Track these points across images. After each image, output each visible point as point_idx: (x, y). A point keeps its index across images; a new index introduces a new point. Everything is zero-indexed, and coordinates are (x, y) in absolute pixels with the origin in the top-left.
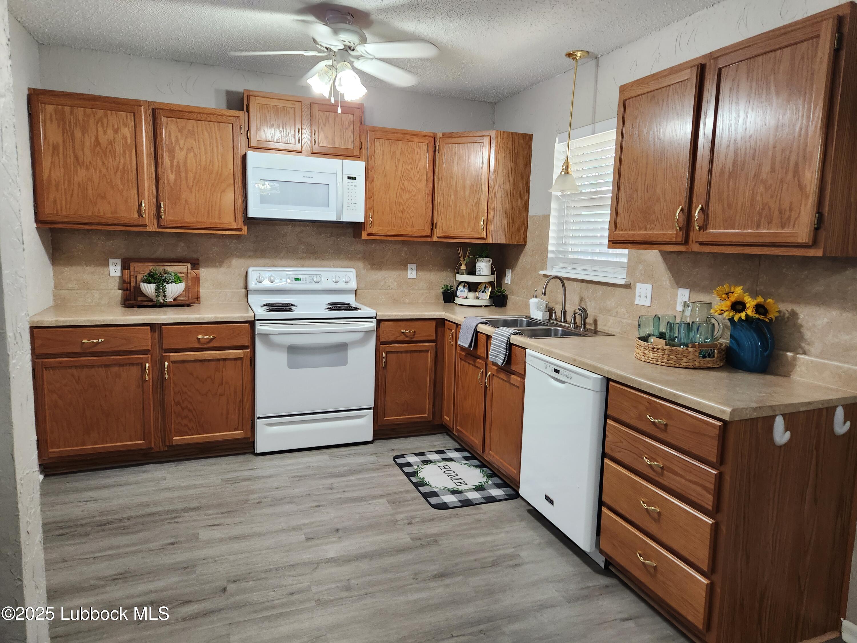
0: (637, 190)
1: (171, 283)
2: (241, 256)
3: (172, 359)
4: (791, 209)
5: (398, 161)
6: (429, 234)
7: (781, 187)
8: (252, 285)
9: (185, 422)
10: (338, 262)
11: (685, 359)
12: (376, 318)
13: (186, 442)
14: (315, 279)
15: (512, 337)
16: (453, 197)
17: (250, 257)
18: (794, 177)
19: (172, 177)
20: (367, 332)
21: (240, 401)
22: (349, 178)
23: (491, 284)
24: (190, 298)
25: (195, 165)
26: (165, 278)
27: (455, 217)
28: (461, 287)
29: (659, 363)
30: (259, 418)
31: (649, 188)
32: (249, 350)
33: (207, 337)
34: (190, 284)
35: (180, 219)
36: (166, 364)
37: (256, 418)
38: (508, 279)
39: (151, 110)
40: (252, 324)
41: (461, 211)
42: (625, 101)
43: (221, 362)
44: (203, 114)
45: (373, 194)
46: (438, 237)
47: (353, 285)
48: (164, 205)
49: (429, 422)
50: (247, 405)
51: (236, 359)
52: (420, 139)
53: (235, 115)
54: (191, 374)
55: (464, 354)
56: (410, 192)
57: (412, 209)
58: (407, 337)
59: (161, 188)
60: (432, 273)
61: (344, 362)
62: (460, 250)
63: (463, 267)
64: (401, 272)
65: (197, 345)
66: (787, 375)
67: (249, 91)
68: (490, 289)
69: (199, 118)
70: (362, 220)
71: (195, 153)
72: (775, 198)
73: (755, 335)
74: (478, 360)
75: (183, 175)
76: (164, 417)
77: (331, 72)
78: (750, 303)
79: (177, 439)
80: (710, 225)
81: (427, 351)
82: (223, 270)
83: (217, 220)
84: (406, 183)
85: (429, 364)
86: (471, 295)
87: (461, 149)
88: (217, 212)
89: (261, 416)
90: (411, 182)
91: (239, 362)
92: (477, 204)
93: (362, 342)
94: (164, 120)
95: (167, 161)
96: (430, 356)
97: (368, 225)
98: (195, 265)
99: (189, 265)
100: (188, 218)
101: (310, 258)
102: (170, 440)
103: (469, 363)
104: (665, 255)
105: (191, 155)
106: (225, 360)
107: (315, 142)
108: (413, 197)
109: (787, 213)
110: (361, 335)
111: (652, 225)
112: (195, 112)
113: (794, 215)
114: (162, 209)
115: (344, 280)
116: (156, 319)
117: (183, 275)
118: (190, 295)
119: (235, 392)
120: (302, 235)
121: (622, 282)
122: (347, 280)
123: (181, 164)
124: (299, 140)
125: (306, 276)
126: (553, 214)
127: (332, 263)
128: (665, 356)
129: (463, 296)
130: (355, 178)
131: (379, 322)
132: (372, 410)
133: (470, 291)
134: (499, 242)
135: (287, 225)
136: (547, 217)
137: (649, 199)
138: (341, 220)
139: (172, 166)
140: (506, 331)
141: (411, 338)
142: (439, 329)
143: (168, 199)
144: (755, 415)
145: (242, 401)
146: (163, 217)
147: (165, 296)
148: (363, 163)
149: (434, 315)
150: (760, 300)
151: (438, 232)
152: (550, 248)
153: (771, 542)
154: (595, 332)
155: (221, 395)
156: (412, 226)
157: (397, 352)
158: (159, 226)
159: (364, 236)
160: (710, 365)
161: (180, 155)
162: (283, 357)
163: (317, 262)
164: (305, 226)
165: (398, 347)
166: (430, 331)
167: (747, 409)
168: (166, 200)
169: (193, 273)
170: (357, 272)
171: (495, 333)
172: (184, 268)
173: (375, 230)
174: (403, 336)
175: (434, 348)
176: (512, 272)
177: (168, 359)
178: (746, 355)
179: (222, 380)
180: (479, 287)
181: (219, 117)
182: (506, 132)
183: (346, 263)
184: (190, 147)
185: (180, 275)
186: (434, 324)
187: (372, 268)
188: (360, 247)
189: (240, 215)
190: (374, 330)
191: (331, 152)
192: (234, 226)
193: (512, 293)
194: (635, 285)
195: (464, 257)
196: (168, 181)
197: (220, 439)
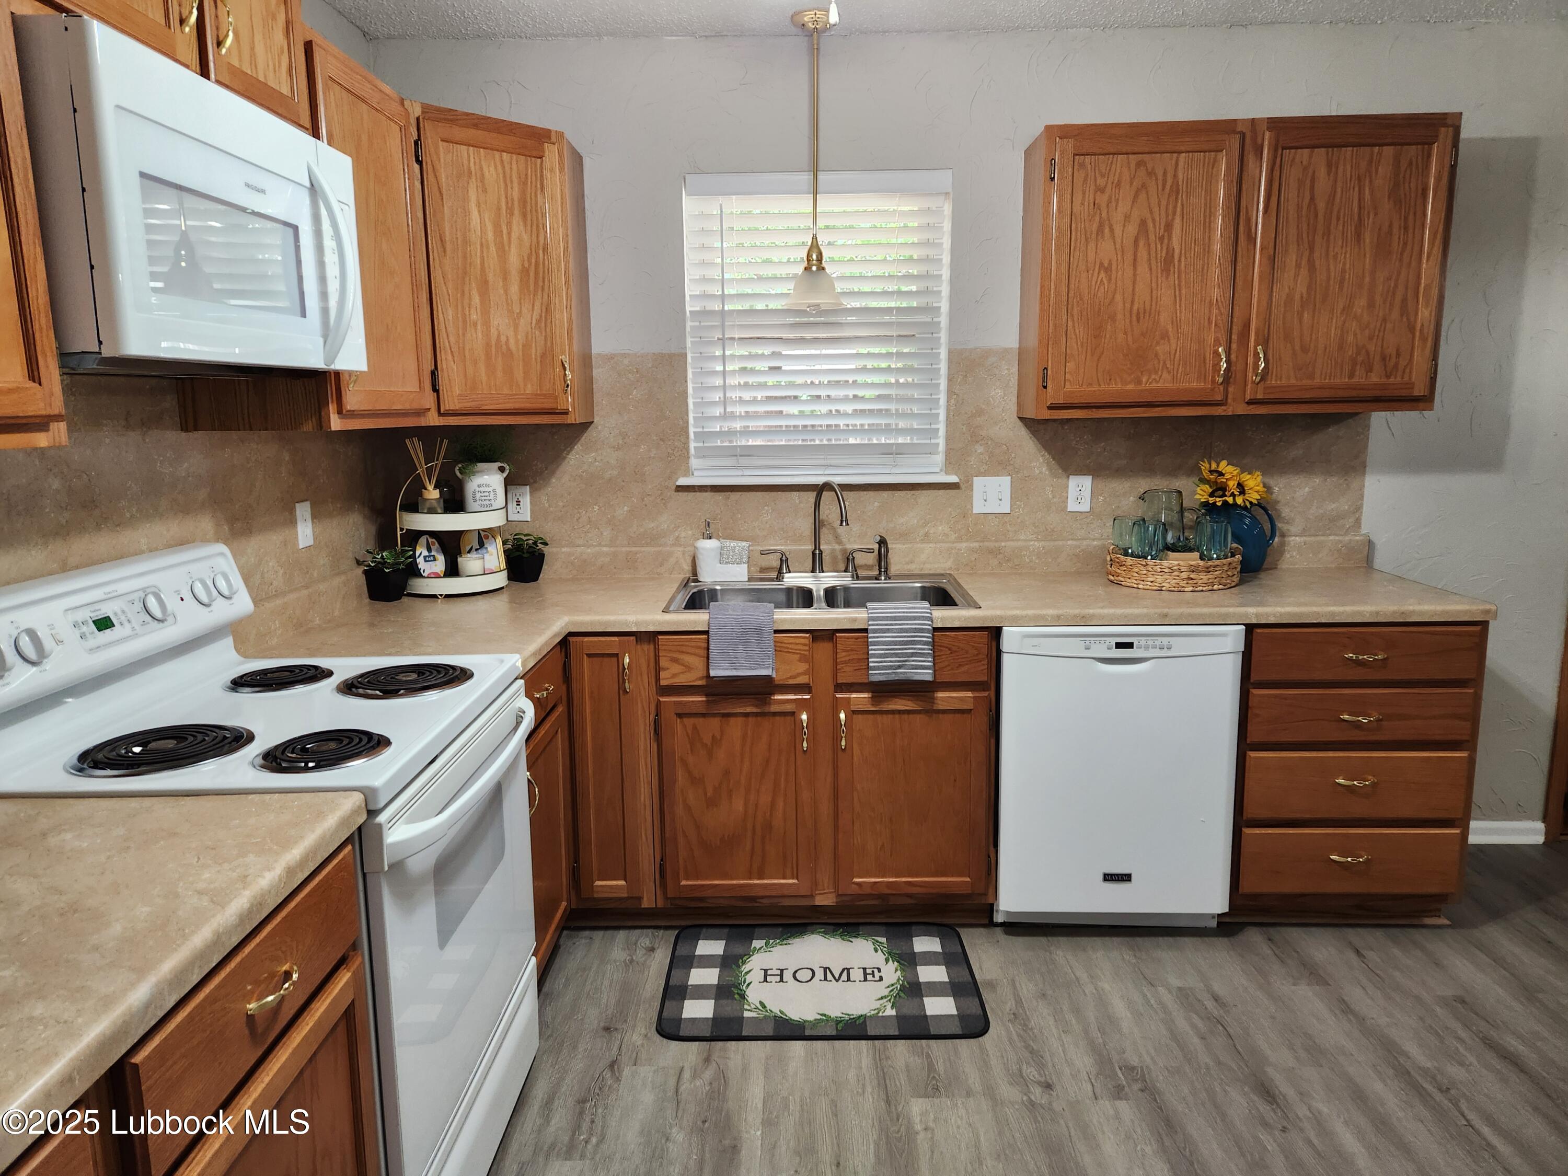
4: (1398, 355)
7: (1383, 325)
14: (150, 609)
16: (477, 300)
18: (1402, 315)
27: (488, 355)
28: (421, 550)
31: (1142, 316)
38: (519, 510)
58: (543, 708)
63: (432, 493)
72: (1375, 340)
85: (561, 765)
87: (488, 164)
92: (543, 322)
109: (1394, 360)
111: (1153, 376)
113: (1403, 363)
115: (221, 589)
122: (226, 587)
125: (121, 603)
129: (434, 573)
137: (1143, 334)
151: (449, 399)
152: (693, 427)
175: (563, 718)
176: (534, 491)
192: (39, 407)
194: (970, 483)
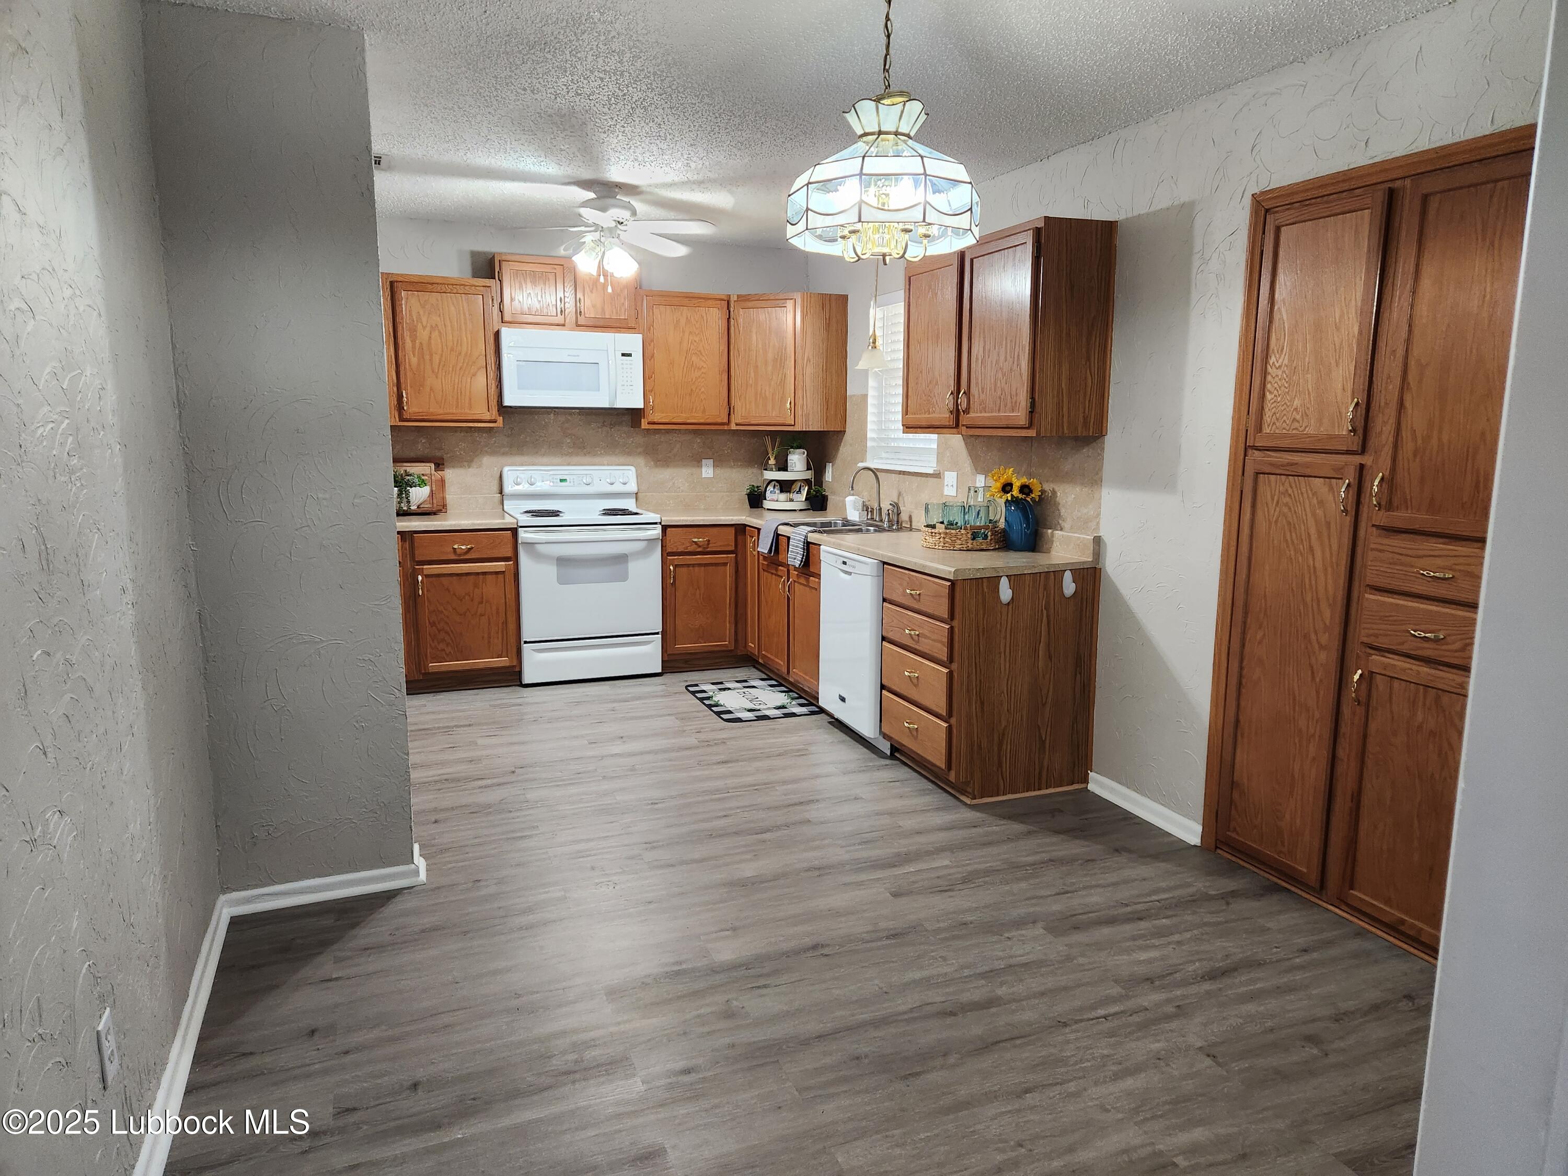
0: (921, 372)
1: (415, 486)
2: (493, 453)
3: (425, 572)
4: (1016, 395)
5: (683, 332)
6: (726, 420)
7: (1011, 374)
8: (509, 488)
9: (441, 646)
10: (613, 459)
11: (959, 542)
12: (660, 523)
13: (443, 669)
14: (585, 481)
15: (810, 535)
16: (752, 375)
17: (504, 454)
18: (1018, 366)
19: (414, 360)
20: (650, 540)
21: (503, 623)
22: (623, 355)
23: (807, 482)
24: (435, 505)
25: (440, 346)
26: (408, 480)
27: (756, 399)
28: (770, 488)
29: (936, 547)
30: (526, 642)
31: (930, 370)
32: (511, 563)
33: (463, 547)
34: (434, 489)
35: (425, 410)
36: (420, 578)
37: (522, 643)
38: (828, 476)
39: (388, 283)
40: (514, 531)
41: (763, 391)
42: (910, 278)
43: (481, 577)
44: (448, 285)
45: (653, 373)
46: (737, 425)
47: (633, 487)
48: (407, 394)
49: (731, 651)
50: (512, 626)
51: (497, 573)
52: (710, 302)
53: (484, 284)
54: (448, 590)
55: (766, 563)
56: (699, 369)
57: (703, 389)
58: (700, 547)
59: (402, 373)
60: (734, 470)
61: (624, 577)
62: (768, 441)
63: (772, 461)
64: (694, 470)
65: (453, 557)
66: (1049, 552)
67: (500, 254)
68: (807, 488)
69: (444, 290)
70: (642, 406)
71: (440, 332)
72: (1008, 384)
73: (1020, 514)
74: (780, 568)
75: (427, 357)
76: (418, 639)
77: (598, 249)
78: (1017, 484)
79: (434, 666)
80: (971, 410)
81: (725, 564)
82: (471, 471)
83: (467, 411)
84: (694, 358)
85: (729, 581)
86: (783, 496)
87: (762, 315)
88: (467, 401)
89: (528, 640)
90: (701, 357)
91: (501, 576)
92: (783, 383)
93: (643, 554)
94: (403, 293)
95: (408, 343)
96: (729, 570)
97: (649, 412)
98: (439, 465)
99: (433, 465)
100: (435, 410)
101: (577, 455)
102: (426, 667)
103: (772, 574)
104: (966, 438)
105: (435, 334)
106: (484, 573)
107: (580, 312)
108: (703, 375)
110: (644, 544)
111: (933, 409)
112: (437, 284)
113: (1018, 400)
114: (405, 399)
115: (621, 480)
116: (407, 527)
117: (426, 478)
118: (435, 501)
119: (498, 613)
120: (566, 425)
121: (931, 471)
122: (625, 480)
123: (425, 347)
124: (562, 311)
125: (574, 477)
126: (871, 393)
127: (606, 459)
128: (941, 540)
129: (773, 499)
130: (630, 355)
131: (665, 528)
132: (660, 636)
133: (782, 491)
134: (811, 429)
135: (549, 413)
136: (865, 397)
137: (930, 382)
138: (615, 407)
139: (414, 347)
140: (804, 529)
141: (704, 548)
142: (739, 538)
143: (411, 387)
144: (978, 575)
145: (505, 623)
146: (405, 408)
147: (409, 502)
148: (640, 336)
149: (732, 520)
150: (1024, 480)
151: (736, 418)
152: (870, 435)
153: (1005, 692)
154: (911, 529)
155: (481, 615)
156: (704, 411)
157: (688, 565)
158: (401, 420)
159: (644, 424)
160: (984, 547)
161: (423, 334)
162: (552, 570)
163: (587, 459)
164: (570, 414)
165: (690, 559)
166: (727, 540)
167: (970, 569)
168: (409, 388)
169: (438, 475)
170: (636, 471)
171: (793, 532)
172: (426, 469)
173: (657, 417)
174: (695, 546)
175: (733, 560)
176: (832, 466)
177: (421, 572)
178: (1015, 536)
179: (482, 598)
180: (793, 487)
181: (467, 288)
182: (814, 294)
183: (622, 459)
184: (434, 325)
185: (423, 478)
186: (732, 530)
187: (656, 466)
188: (640, 439)
189: (494, 403)
190: (658, 539)
191: (601, 324)
192: (487, 416)
193: (834, 493)
194: (944, 474)
195: (773, 450)
196: (410, 366)
197: (481, 667)
